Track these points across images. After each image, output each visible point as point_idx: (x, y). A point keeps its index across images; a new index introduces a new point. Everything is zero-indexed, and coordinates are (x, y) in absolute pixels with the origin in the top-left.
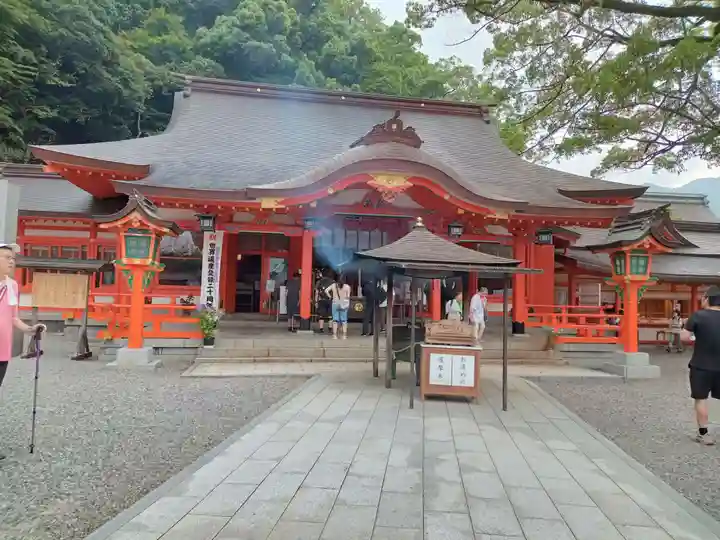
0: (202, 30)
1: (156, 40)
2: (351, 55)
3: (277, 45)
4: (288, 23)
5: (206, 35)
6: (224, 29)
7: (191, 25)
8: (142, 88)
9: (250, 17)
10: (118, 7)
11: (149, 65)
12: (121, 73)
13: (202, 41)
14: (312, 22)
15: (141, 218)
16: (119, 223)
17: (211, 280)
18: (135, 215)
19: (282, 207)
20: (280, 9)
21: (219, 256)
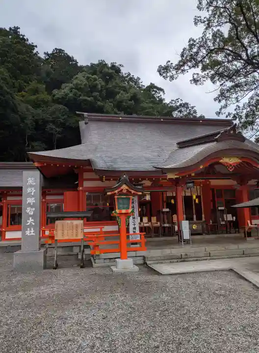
0: (55, 91)
1: (33, 97)
2: (130, 100)
3: (95, 97)
4: (99, 86)
5: (58, 93)
6: (66, 90)
7: (49, 90)
9: (81, 85)
11: (32, 109)
13: (56, 97)
14: (110, 86)
15: (127, 188)
16: (116, 191)
17: (134, 218)
18: (124, 187)
19: (178, 177)
20: (95, 80)
21: (136, 205)
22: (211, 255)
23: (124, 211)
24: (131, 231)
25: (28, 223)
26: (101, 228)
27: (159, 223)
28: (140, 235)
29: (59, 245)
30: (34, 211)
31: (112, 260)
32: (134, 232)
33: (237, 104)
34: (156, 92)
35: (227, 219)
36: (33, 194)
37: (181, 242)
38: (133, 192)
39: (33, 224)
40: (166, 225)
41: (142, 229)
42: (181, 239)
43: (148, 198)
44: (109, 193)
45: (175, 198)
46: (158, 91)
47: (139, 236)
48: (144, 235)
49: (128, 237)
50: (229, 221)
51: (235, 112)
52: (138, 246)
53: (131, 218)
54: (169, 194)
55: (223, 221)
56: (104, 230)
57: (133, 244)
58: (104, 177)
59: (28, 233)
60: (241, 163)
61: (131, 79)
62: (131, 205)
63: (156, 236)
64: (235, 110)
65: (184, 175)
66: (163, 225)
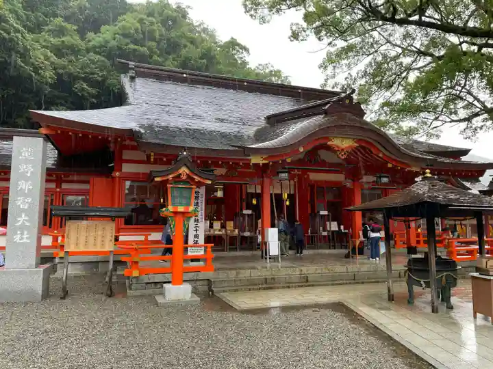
0: (90, 35)
2: (201, 58)
3: (149, 48)
4: (157, 34)
5: (95, 39)
6: (108, 36)
7: (82, 33)
8: (49, 74)
9: (130, 28)
10: (25, 14)
11: (54, 58)
12: (33, 64)
13: (91, 43)
14: (173, 34)
15: (187, 171)
16: (171, 176)
17: (196, 221)
18: (184, 170)
19: (266, 162)
20: (152, 23)
21: (202, 201)
22: (309, 279)
23: (181, 209)
24: (191, 241)
25: (19, 221)
26: (146, 236)
27: (237, 231)
28: (206, 247)
29: (71, 259)
30: (30, 204)
31: (159, 286)
32: (196, 242)
33: (349, 72)
34: (238, 51)
35: (330, 227)
36: (29, 175)
37: (266, 258)
38: (197, 179)
39: (27, 224)
40: (247, 234)
41: (208, 239)
42: (266, 255)
43: (220, 194)
44: (157, 179)
45: (259, 196)
46: (241, 51)
47: (203, 248)
48: (212, 247)
49: (186, 249)
50: (333, 232)
51: (346, 82)
52: (201, 263)
53: (192, 220)
54: (251, 190)
55: (324, 230)
56: (150, 238)
57: (192, 260)
58: (152, 154)
59: (17, 238)
60: (356, 148)
61: (205, 30)
62: (193, 201)
63: (231, 250)
64: (346, 79)
65: (275, 160)
66: (242, 234)
